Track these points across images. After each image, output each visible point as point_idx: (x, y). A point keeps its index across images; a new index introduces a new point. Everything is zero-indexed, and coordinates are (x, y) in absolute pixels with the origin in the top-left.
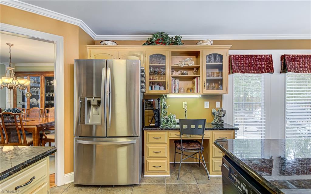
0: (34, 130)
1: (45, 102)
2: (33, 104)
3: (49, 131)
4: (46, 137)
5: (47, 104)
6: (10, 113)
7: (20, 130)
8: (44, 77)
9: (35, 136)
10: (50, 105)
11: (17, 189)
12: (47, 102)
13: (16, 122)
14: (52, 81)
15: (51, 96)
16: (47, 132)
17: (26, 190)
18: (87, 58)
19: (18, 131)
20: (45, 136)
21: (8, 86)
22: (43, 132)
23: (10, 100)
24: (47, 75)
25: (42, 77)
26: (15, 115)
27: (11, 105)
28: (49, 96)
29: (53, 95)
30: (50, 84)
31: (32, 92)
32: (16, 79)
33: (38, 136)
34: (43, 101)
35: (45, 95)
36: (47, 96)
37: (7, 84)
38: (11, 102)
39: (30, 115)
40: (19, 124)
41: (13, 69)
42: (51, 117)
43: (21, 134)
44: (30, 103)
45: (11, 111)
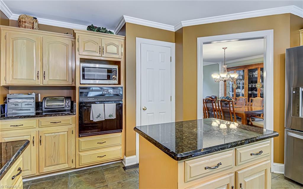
0: (243, 116)
1: (248, 93)
2: (238, 94)
3: (254, 119)
4: (252, 124)
5: (250, 94)
6: (226, 100)
7: (232, 113)
8: (247, 70)
9: (243, 120)
10: (252, 95)
11: (252, 155)
12: (250, 92)
13: (229, 107)
14: (255, 72)
15: (254, 86)
16: (253, 120)
17: (256, 158)
18: (300, 45)
19: (231, 115)
20: (251, 122)
21: (224, 80)
22: (249, 118)
23: (222, 90)
24: (250, 68)
25: (246, 70)
26: (229, 102)
27: (222, 94)
28: (252, 86)
29: (255, 86)
30: (253, 76)
31: (238, 84)
32: (228, 74)
33: (246, 121)
34: (246, 91)
35: (249, 86)
36: (250, 86)
37: (223, 78)
38: (222, 92)
39: (237, 103)
40: (232, 109)
41: (227, 66)
42: (255, 106)
43: (233, 118)
44: (236, 93)
45: (225, 98)
